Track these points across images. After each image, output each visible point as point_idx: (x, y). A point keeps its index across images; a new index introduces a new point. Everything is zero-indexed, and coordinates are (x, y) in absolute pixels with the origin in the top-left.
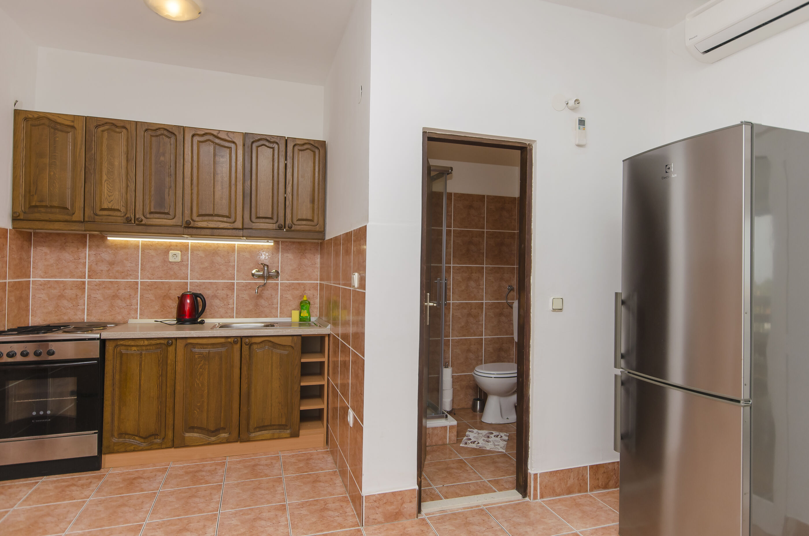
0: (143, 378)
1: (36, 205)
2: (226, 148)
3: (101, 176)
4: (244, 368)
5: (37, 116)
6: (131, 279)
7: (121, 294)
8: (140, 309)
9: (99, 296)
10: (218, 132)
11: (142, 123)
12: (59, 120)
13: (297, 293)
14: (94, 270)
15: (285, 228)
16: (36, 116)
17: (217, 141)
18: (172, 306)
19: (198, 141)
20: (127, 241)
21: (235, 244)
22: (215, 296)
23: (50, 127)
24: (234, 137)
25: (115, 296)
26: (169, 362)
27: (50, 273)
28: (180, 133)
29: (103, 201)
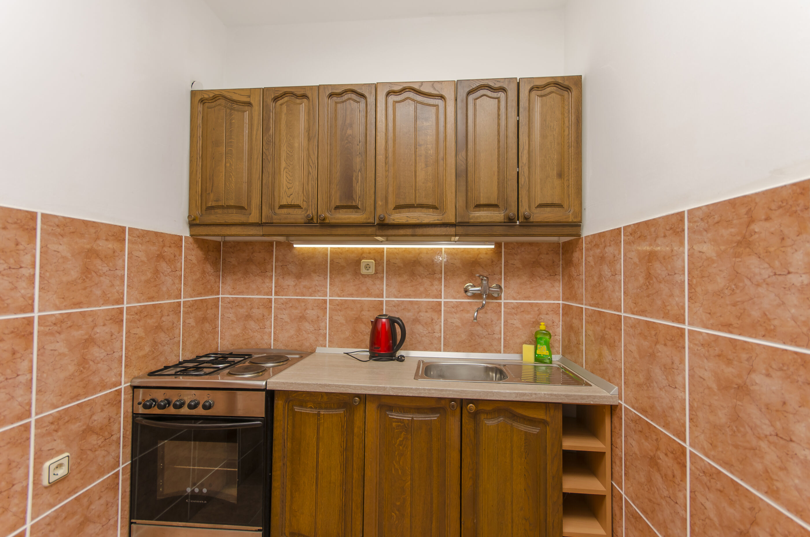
0: (321, 451)
1: (213, 205)
2: (431, 107)
3: (280, 164)
4: (467, 452)
5: (213, 95)
6: (320, 296)
7: (308, 315)
8: (329, 334)
9: (286, 318)
10: (420, 84)
11: (325, 86)
12: (235, 97)
13: (529, 317)
14: (280, 285)
15: (518, 220)
16: (211, 95)
17: (419, 98)
18: (365, 332)
19: (394, 101)
20: (315, 248)
21: (442, 248)
22: (416, 321)
23: (227, 108)
24: (442, 88)
25: (302, 318)
26: (356, 430)
27: (238, 288)
28: (371, 93)
29: (281, 195)
